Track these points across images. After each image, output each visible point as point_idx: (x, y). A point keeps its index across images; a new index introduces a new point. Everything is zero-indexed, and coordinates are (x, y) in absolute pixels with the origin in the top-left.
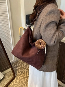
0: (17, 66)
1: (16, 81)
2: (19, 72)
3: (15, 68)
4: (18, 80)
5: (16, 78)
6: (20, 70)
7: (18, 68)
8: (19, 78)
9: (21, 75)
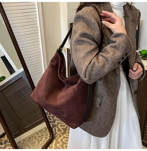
0: (55, 120)
1: (55, 145)
2: (59, 130)
3: (51, 122)
4: (59, 143)
5: (54, 141)
6: (61, 126)
7: (56, 123)
8: (61, 140)
9: (65, 135)
